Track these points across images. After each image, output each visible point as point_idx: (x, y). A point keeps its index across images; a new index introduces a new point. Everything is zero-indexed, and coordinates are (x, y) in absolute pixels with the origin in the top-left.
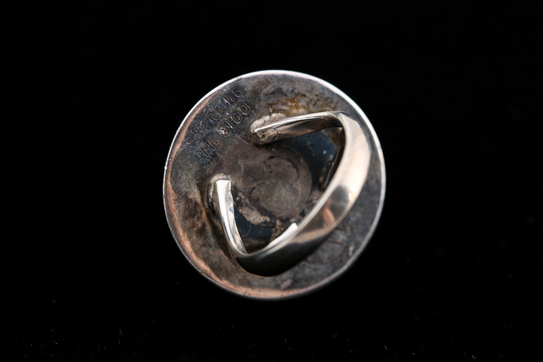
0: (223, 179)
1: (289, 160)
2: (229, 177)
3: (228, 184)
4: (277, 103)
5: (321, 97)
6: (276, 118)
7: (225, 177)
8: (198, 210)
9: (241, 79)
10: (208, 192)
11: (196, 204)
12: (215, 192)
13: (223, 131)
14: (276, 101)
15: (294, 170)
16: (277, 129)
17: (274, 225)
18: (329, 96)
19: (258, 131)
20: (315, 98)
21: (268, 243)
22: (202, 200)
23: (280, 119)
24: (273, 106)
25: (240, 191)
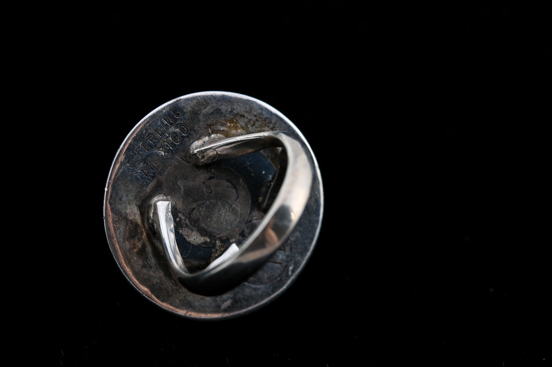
0: (163, 200)
1: (228, 181)
2: (169, 197)
3: (168, 205)
4: (216, 124)
5: (259, 118)
6: (216, 138)
7: (165, 198)
8: (139, 231)
9: (181, 99)
10: (148, 213)
11: (137, 225)
12: (156, 213)
13: (163, 152)
14: (215, 121)
15: (234, 191)
16: (217, 149)
17: (214, 246)
18: (268, 116)
19: (197, 152)
20: (254, 118)
21: (208, 263)
22: (143, 221)
23: (220, 139)
24: (212, 127)
25: (180, 212)
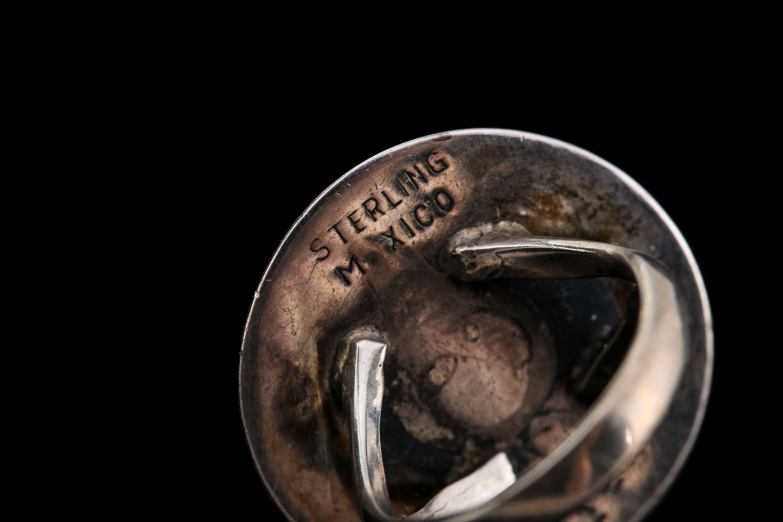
0: (372, 339)
1: (516, 322)
2: (385, 335)
3: (380, 351)
4: (513, 201)
5: (608, 203)
6: (507, 232)
7: (376, 334)
8: (309, 393)
9: (449, 137)
10: (336, 359)
11: (307, 380)
12: (350, 364)
13: (390, 239)
14: (512, 195)
15: (524, 345)
16: (504, 256)
17: (460, 449)
18: (626, 203)
19: (463, 252)
20: (596, 203)
21: (440, 485)
22: (321, 373)
23: (515, 236)
24: (504, 205)
25: (403, 369)
